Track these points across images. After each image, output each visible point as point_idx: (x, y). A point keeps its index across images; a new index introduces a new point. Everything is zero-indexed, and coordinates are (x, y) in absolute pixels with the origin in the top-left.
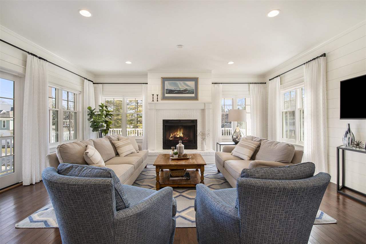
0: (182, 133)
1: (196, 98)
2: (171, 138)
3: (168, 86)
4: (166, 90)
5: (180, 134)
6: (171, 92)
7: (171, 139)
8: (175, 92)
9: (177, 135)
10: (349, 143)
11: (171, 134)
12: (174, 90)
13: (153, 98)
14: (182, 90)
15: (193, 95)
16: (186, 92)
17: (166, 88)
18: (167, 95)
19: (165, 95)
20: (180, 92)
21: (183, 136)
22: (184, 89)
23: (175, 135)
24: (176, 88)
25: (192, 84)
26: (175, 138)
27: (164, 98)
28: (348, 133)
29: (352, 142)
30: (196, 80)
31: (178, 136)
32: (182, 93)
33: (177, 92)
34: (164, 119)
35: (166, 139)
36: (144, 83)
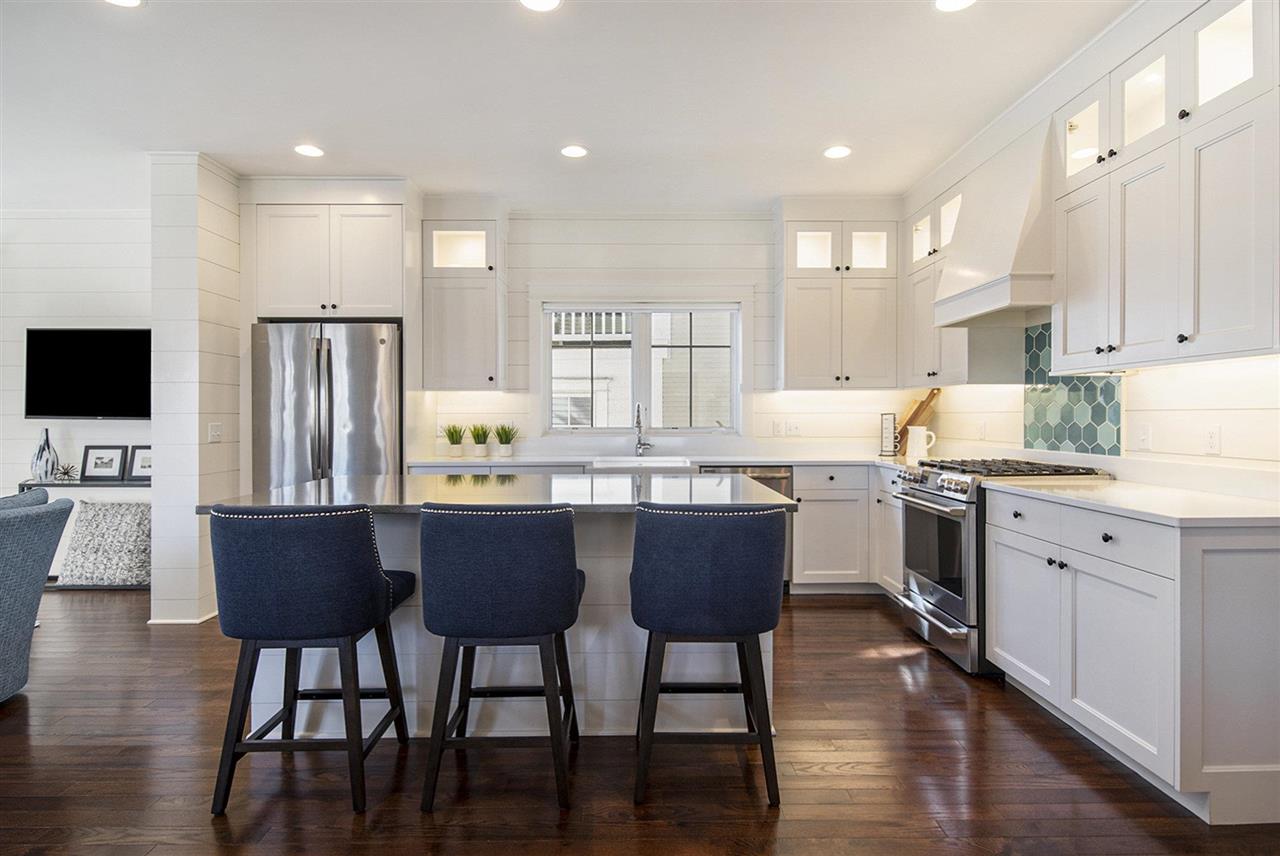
10: (46, 472)
28: (44, 449)
29: (53, 469)
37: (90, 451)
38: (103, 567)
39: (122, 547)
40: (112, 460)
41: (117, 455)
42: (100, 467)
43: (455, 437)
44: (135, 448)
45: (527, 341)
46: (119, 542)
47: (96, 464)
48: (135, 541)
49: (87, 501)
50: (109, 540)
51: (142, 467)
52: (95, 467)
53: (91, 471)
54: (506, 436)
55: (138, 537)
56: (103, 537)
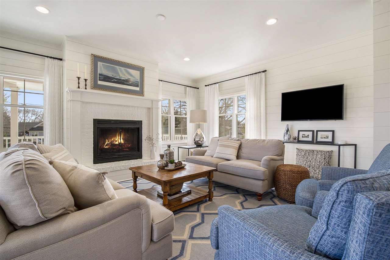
0: (122, 139)
1: (141, 93)
2: (106, 145)
3: (102, 69)
4: (100, 75)
5: (119, 140)
6: (106, 78)
7: (105, 147)
8: (113, 80)
9: (115, 142)
11: (107, 140)
12: (111, 77)
13: (79, 83)
14: (123, 79)
15: (138, 89)
16: (129, 83)
17: (99, 72)
18: (100, 82)
19: (97, 82)
20: (120, 81)
21: (123, 143)
22: (126, 79)
23: (112, 142)
24: (114, 74)
25: (136, 74)
26: (113, 145)
27: (96, 86)
28: (288, 131)
30: (141, 70)
31: (117, 143)
32: (123, 84)
33: (116, 80)
34: (95, 118)
35: (99, 148)
36: (47, 57)
37: (300, 132)
38: (313, 173)
39: (319, 166)
40: (308, 135)
41: (310, 134)
42: (304, 137)
44: (317, 131)
46: (318, 164)
47: (303, 136)
48: (324, 165)
49: (299, 148)
50: (313, 164)
51: (321, 138)
52: (302, 137)
53: (301, 139)
55: (325, 163)
56: (311, 162)
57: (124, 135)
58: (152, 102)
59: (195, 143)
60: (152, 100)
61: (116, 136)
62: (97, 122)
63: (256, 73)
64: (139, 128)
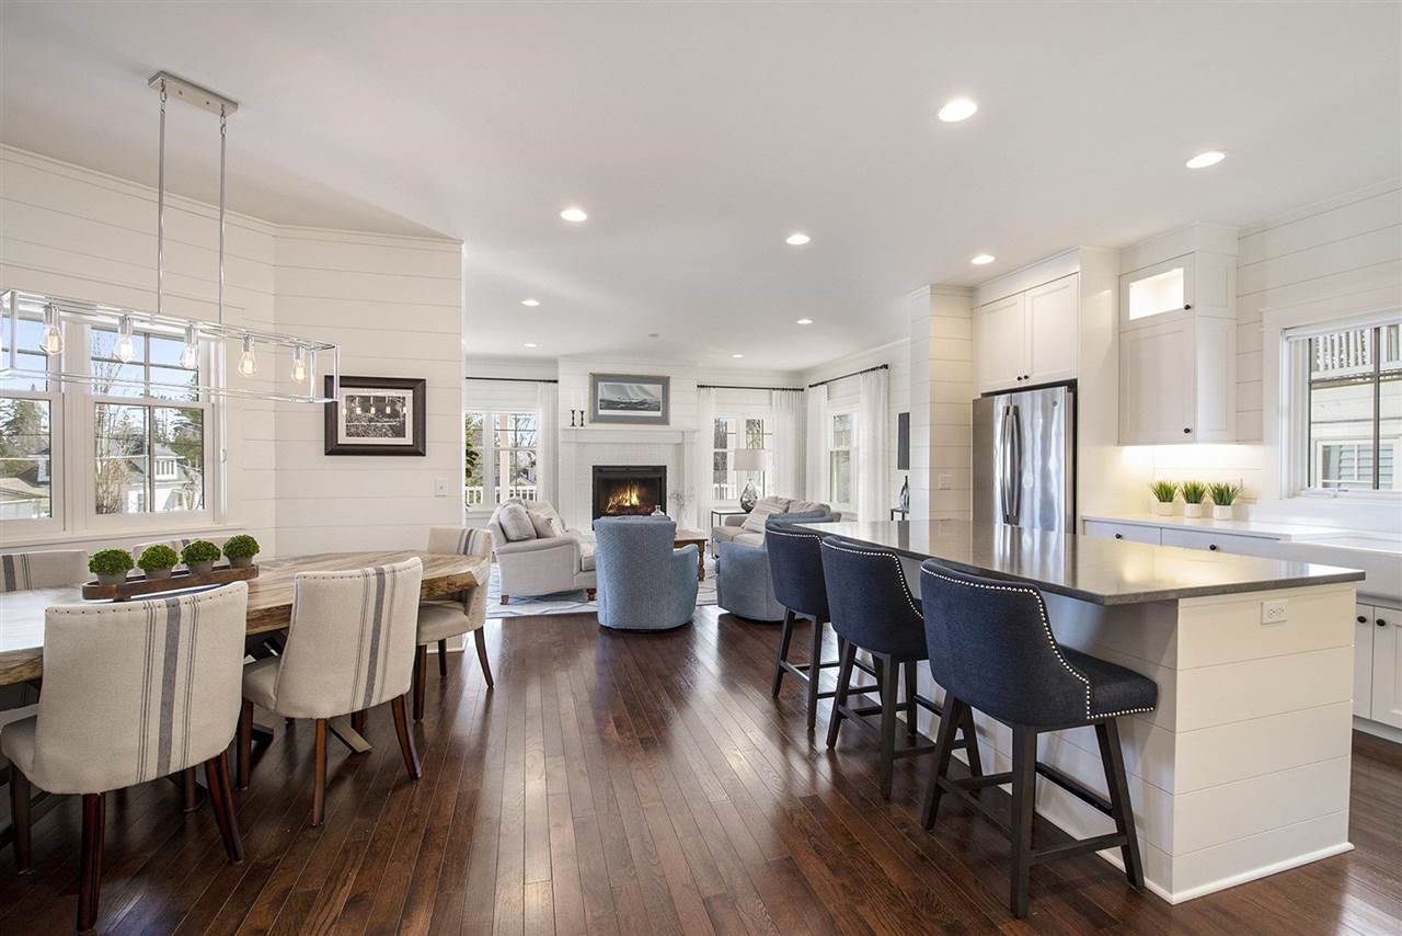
0: (636, 497)
1: (664, 420)
2: (610, 508)
3: (605, 392)
4: (601, 401)
5: (631, 498)
6: (610, 405)
8: (619, 406)
9: (624, 501)
11: (611, 499)
12: (618, 402)
13: (573, 419)
14: (634, 401)
15: (659, 414)
16: (643, 407)
17: (600, 398)
18: (601, 412)
19: (597, 411)
20: (630, 406)
21: (638, 504)
22: (640, 400)
23: (619, 501)
24: (622, 397)
25: (655, 390)
27: (596, 419)
30: (664, 381)
31: (628, 504)
32: (635, 409)
33: (624, 405)
34: (595, 465)
43: (1165, 494)
45: (1261, 381)
54: (1223, 496)
57: (640, 490)
58: (683, 435)
59: (743, 506)
60: (683, 432)
61: (625, 491)
62: (597, 470)
63: (873, 369)
64: (660, 479)
